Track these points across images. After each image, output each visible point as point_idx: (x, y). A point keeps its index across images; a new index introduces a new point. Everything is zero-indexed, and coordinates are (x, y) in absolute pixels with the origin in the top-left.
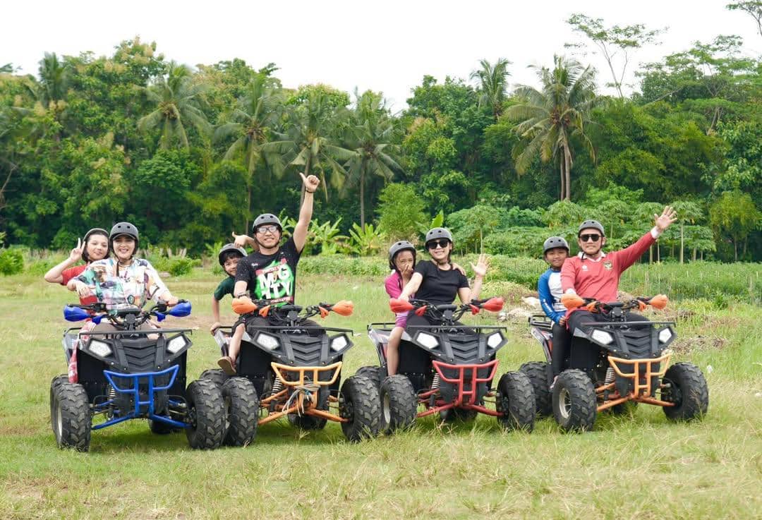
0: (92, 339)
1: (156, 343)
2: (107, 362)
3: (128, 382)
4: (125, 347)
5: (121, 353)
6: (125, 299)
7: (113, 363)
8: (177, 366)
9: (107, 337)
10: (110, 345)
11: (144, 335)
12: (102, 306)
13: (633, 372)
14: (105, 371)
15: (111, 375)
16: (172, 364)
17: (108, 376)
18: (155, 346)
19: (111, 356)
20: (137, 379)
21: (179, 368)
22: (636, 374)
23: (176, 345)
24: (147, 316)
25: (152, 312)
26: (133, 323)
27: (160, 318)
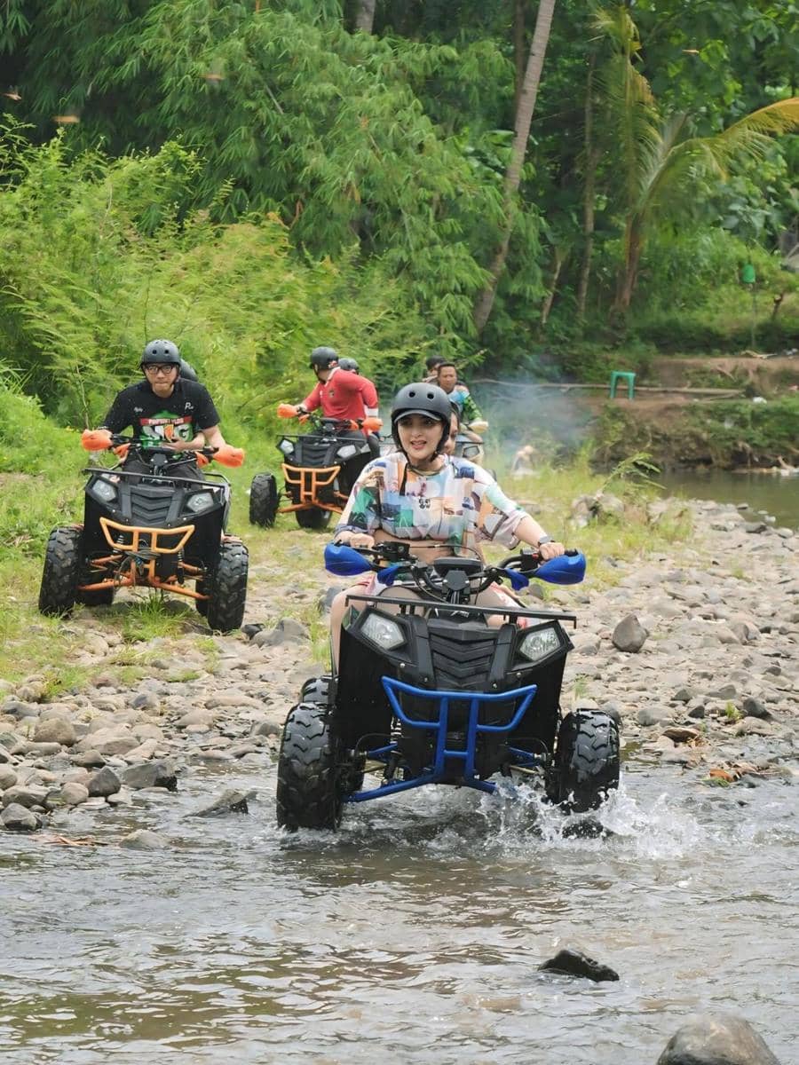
0: (369, 611)
1: (498, 635)
2: (392, 660)
3: (430, 708)
4: (432, 634)
5: (422, 648)
7: (403, 665)
8: (535, 686)
9: (403, 611)
10: (403, 628)
11: (480, 616)
12: (401, 549)
13: (299, 478)
14: (384, 678)
15: (396, 690)
16: (526, 681)
17: (390, 691)
18: (495, 640)
19: (402, 648)
20: (446, 704)
21: (537, 691)
22: (302, 482)
23: (539, 646)
24: (494, 576)
25: (506, 568)
26: (459, 588)
27: (518, 584)
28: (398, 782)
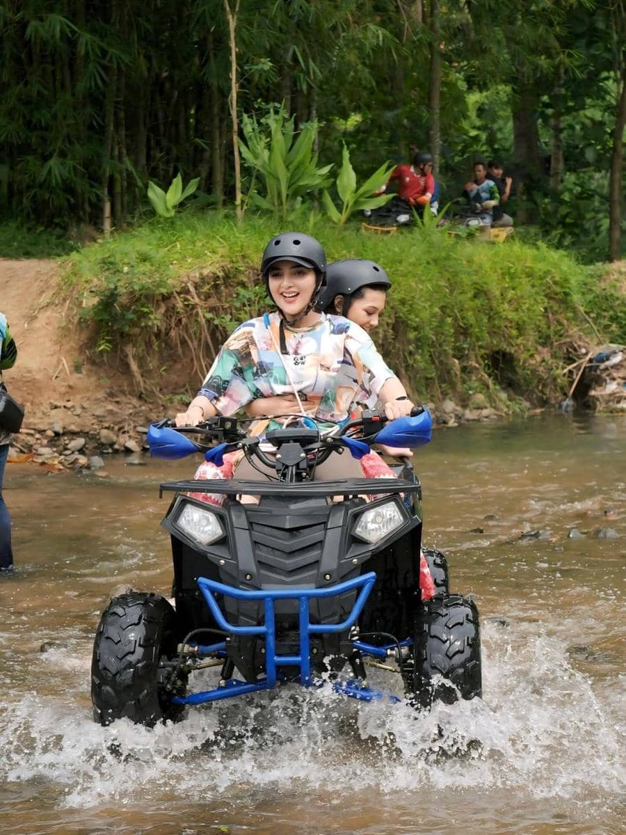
1: (328, 517)
2: (210, 557)
4: (254, 523)
5: (243, 540)
6: (294, 394)
7: (222, 562)
8: (373, 574)
10: (222, 519)
14: (201, 579)
15: (215, 592)
16: (364, 569)
17: (207, 593)
18: (325, 524)
19: (222, 542)
20: (270, 604)
21: (377, 580)
23: (381, 523)
24: (334, 446)
25: (344, 437)
26: (296, 462)
27: (359, 453)
28: (239, 683)
